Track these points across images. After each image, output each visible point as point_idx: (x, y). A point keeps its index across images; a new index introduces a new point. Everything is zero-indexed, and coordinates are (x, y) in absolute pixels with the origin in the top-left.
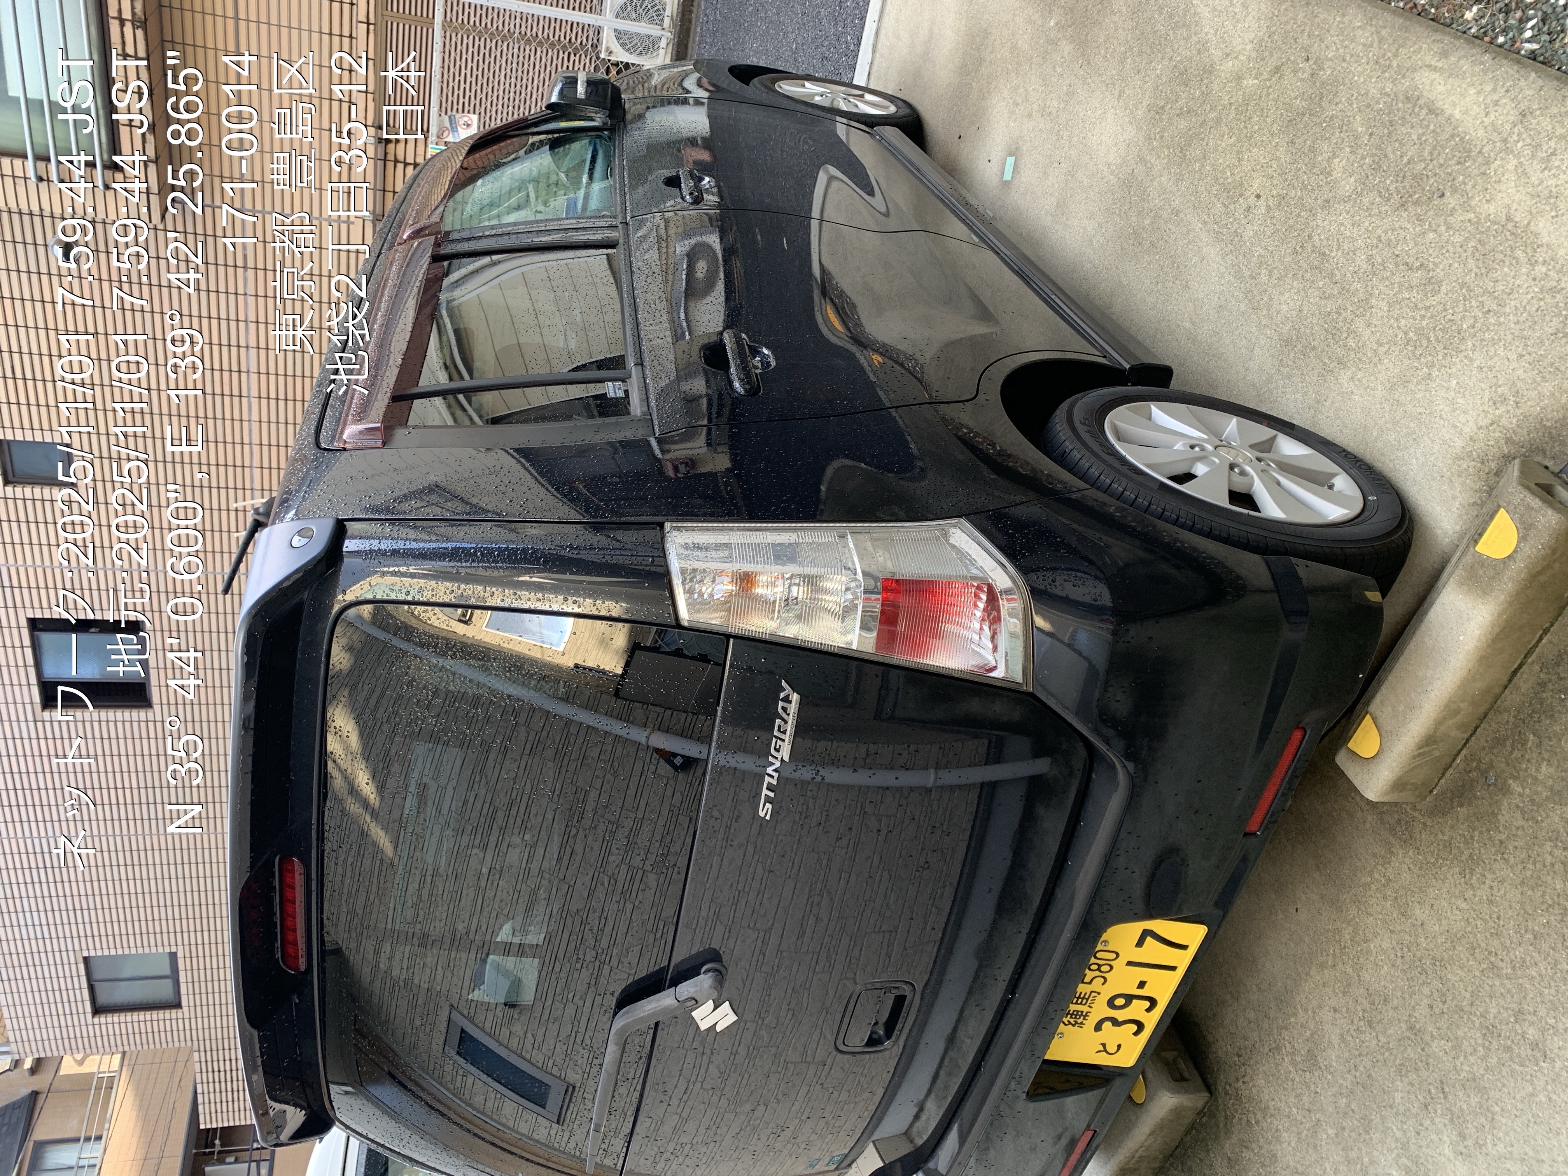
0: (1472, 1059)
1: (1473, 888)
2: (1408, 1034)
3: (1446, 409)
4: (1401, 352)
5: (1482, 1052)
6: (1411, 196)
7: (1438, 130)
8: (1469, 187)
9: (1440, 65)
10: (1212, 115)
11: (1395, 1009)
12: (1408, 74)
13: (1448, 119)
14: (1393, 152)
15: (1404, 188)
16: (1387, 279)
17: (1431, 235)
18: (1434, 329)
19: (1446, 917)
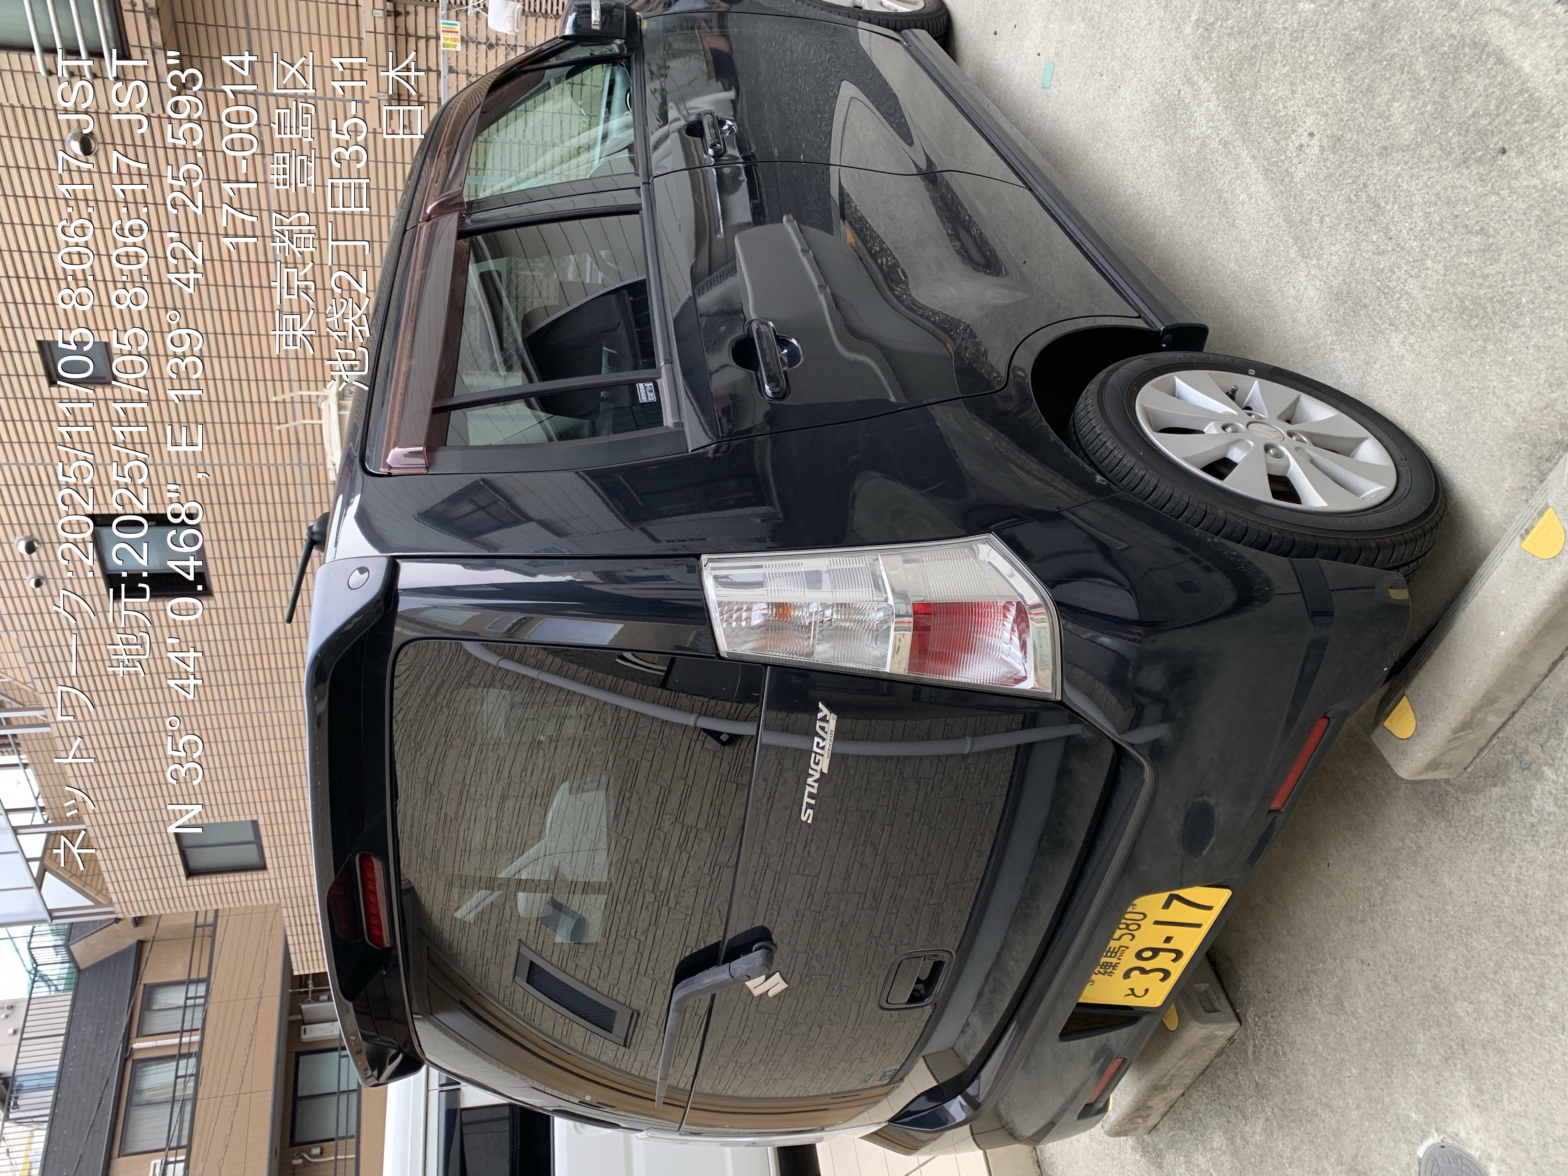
0: (1493, 1022)
1: (1501, 863)
2: (1432, 992)
4: (1455, 320)
5: (1503, 1018)
6: (1473, 153)
7: (1506, 83)
8: (1536, 150)
9: (1510, 10)
10: (1265, 39)
11: (1421, 968)
12: (1476, 16)
13: (1517, 71)
14: (1457, 102)
15: (1467, 143)
16: (1445, 240)
17: (1493, 198)
18: (1491, 299)
19: (1475, 890)
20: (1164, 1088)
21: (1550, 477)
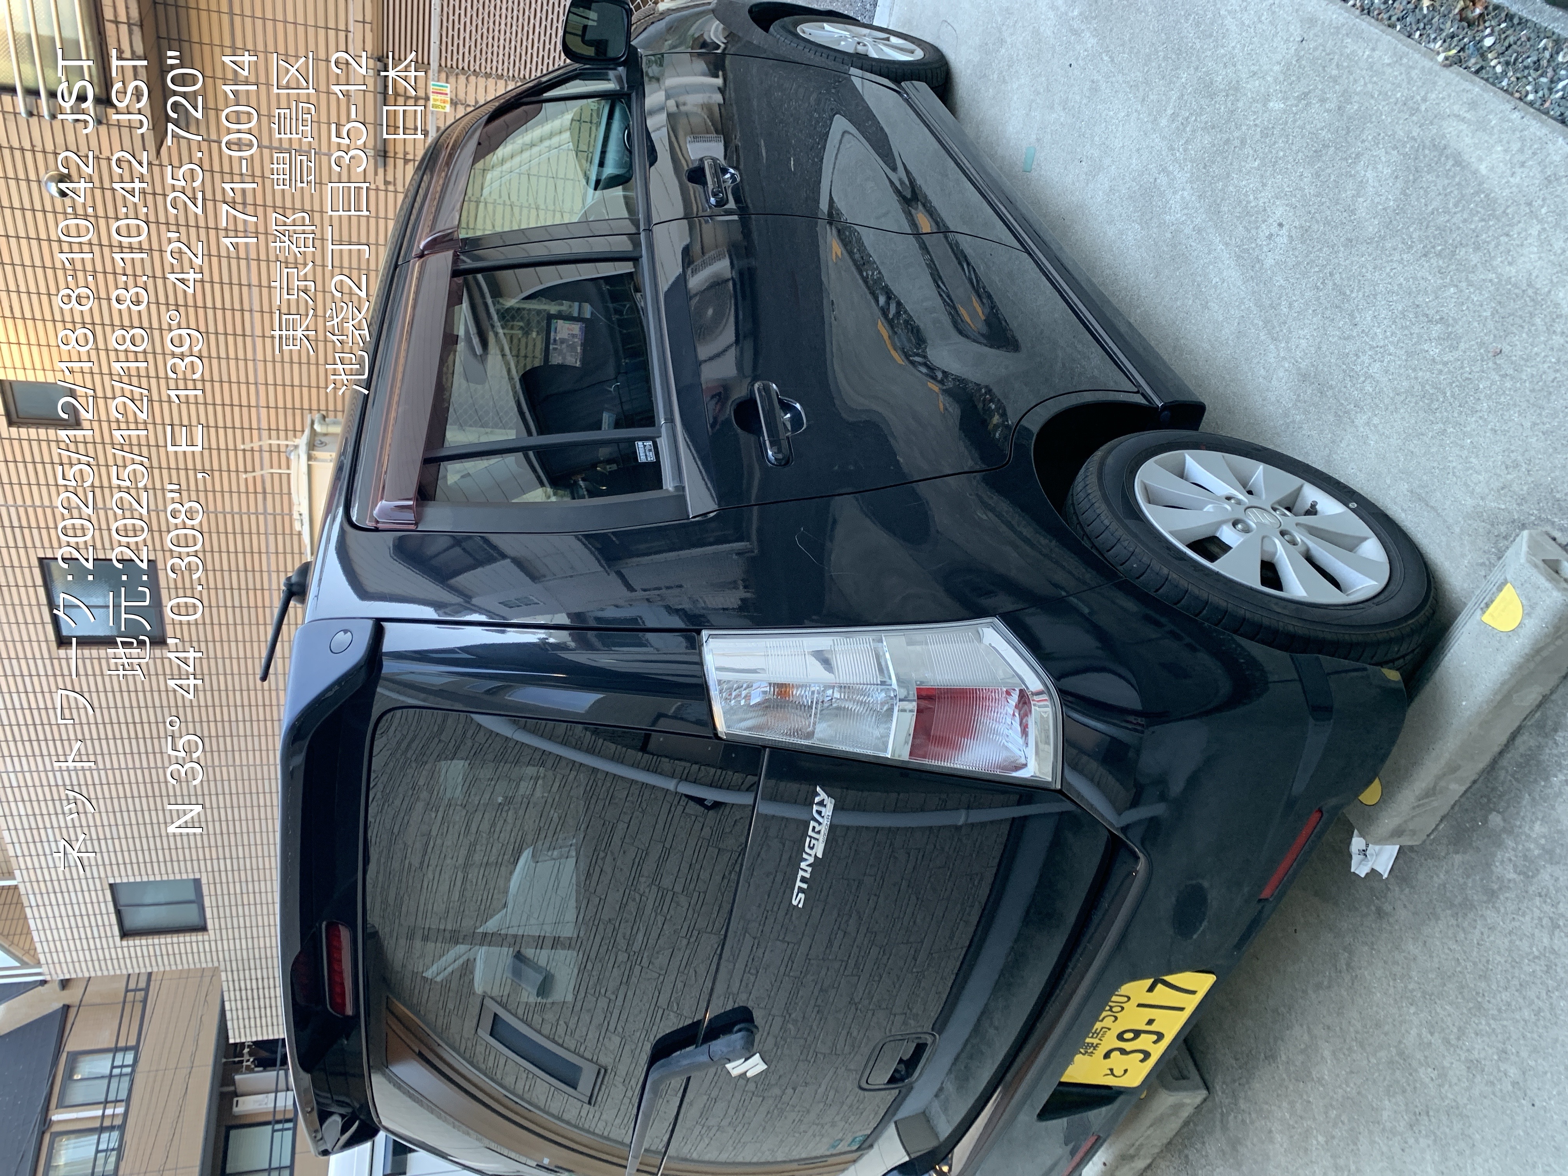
0: (1456, 1088)
1: (1463, 929)
2: (1397, 1058)
3: (1459, 467)
4: (1416, 403)
5: (1467, 1084)
6: (1434, 247)
7: (1463, 183)
8: (1491, 246)
9: (1468, 116)
10: (1236, 134)
11: (1386, 1034)
12: (1436, 120)
13: (1475, 173)
14: (1418, 200)
15: (1427, 237)
16: (1406, 327)
17: (1452, 290)
18: (1451, 384)
19: (1438, 955)
20: (1132, 1157)
21: (1508, 554)
